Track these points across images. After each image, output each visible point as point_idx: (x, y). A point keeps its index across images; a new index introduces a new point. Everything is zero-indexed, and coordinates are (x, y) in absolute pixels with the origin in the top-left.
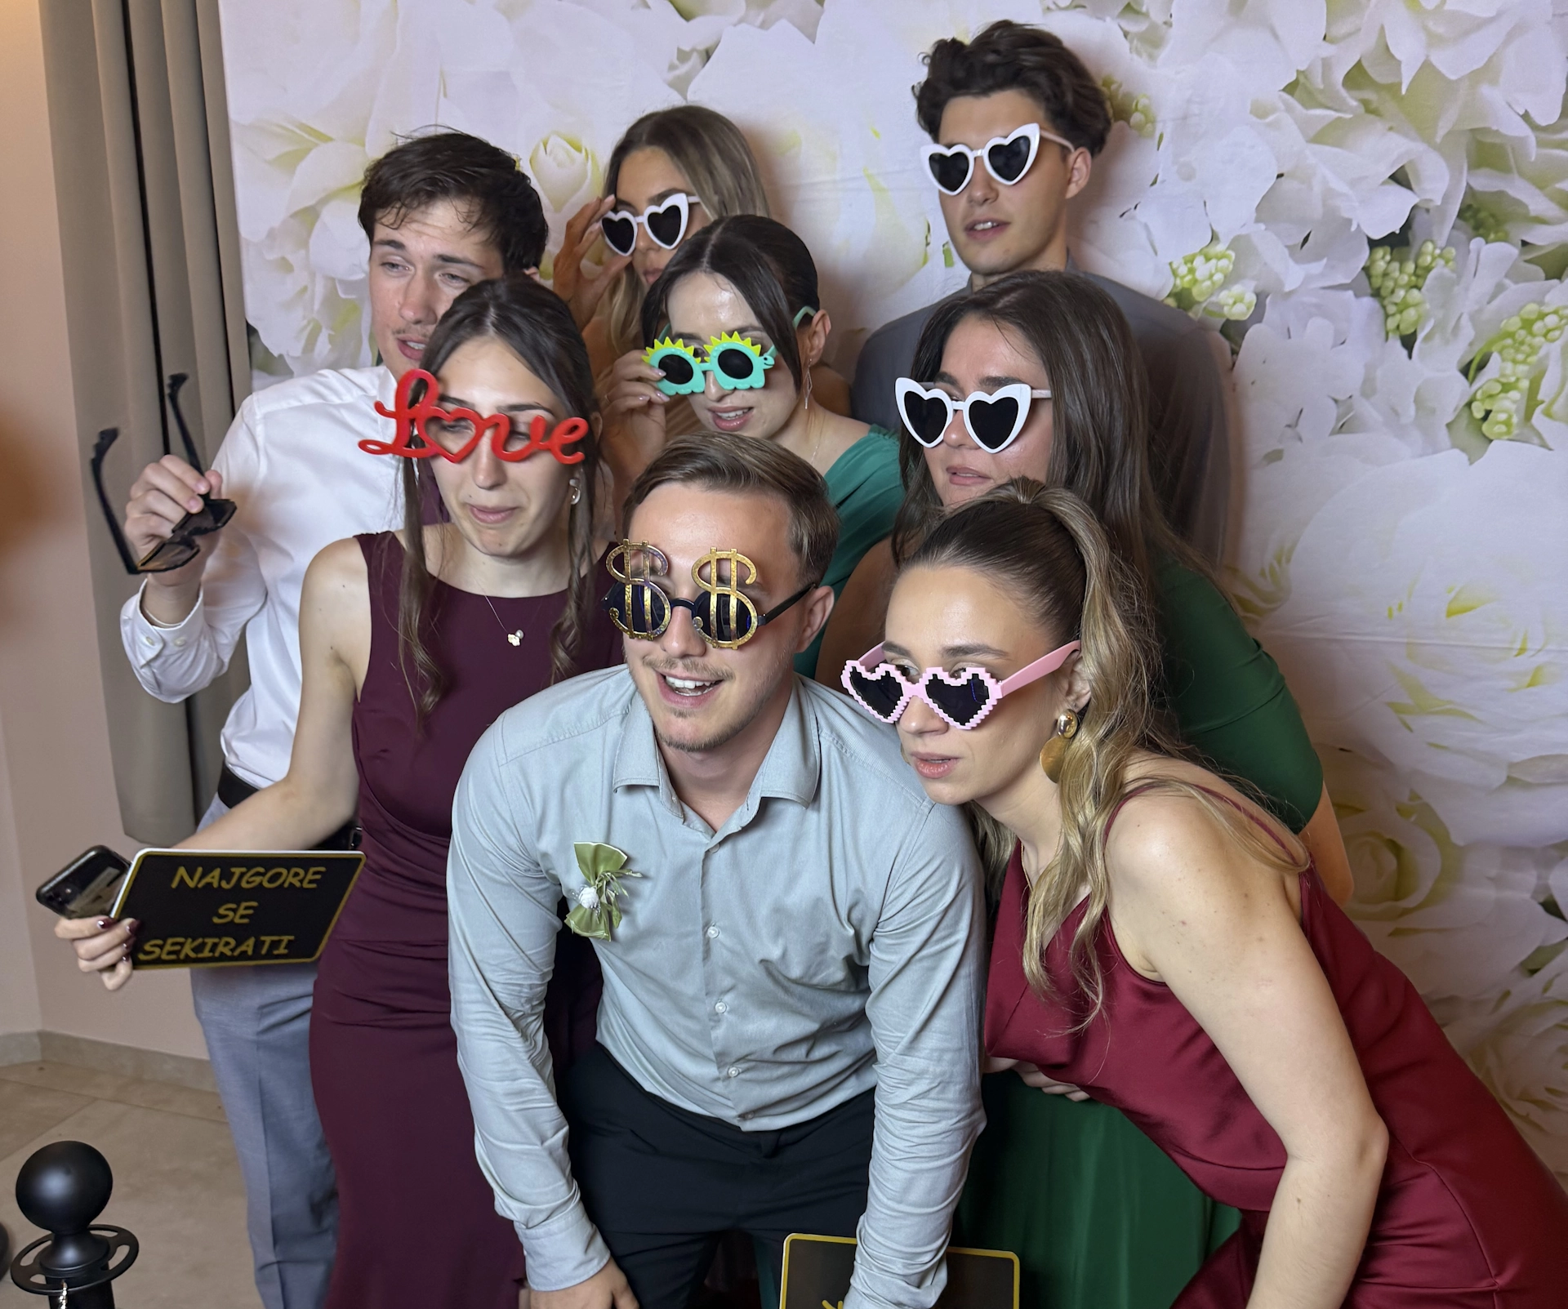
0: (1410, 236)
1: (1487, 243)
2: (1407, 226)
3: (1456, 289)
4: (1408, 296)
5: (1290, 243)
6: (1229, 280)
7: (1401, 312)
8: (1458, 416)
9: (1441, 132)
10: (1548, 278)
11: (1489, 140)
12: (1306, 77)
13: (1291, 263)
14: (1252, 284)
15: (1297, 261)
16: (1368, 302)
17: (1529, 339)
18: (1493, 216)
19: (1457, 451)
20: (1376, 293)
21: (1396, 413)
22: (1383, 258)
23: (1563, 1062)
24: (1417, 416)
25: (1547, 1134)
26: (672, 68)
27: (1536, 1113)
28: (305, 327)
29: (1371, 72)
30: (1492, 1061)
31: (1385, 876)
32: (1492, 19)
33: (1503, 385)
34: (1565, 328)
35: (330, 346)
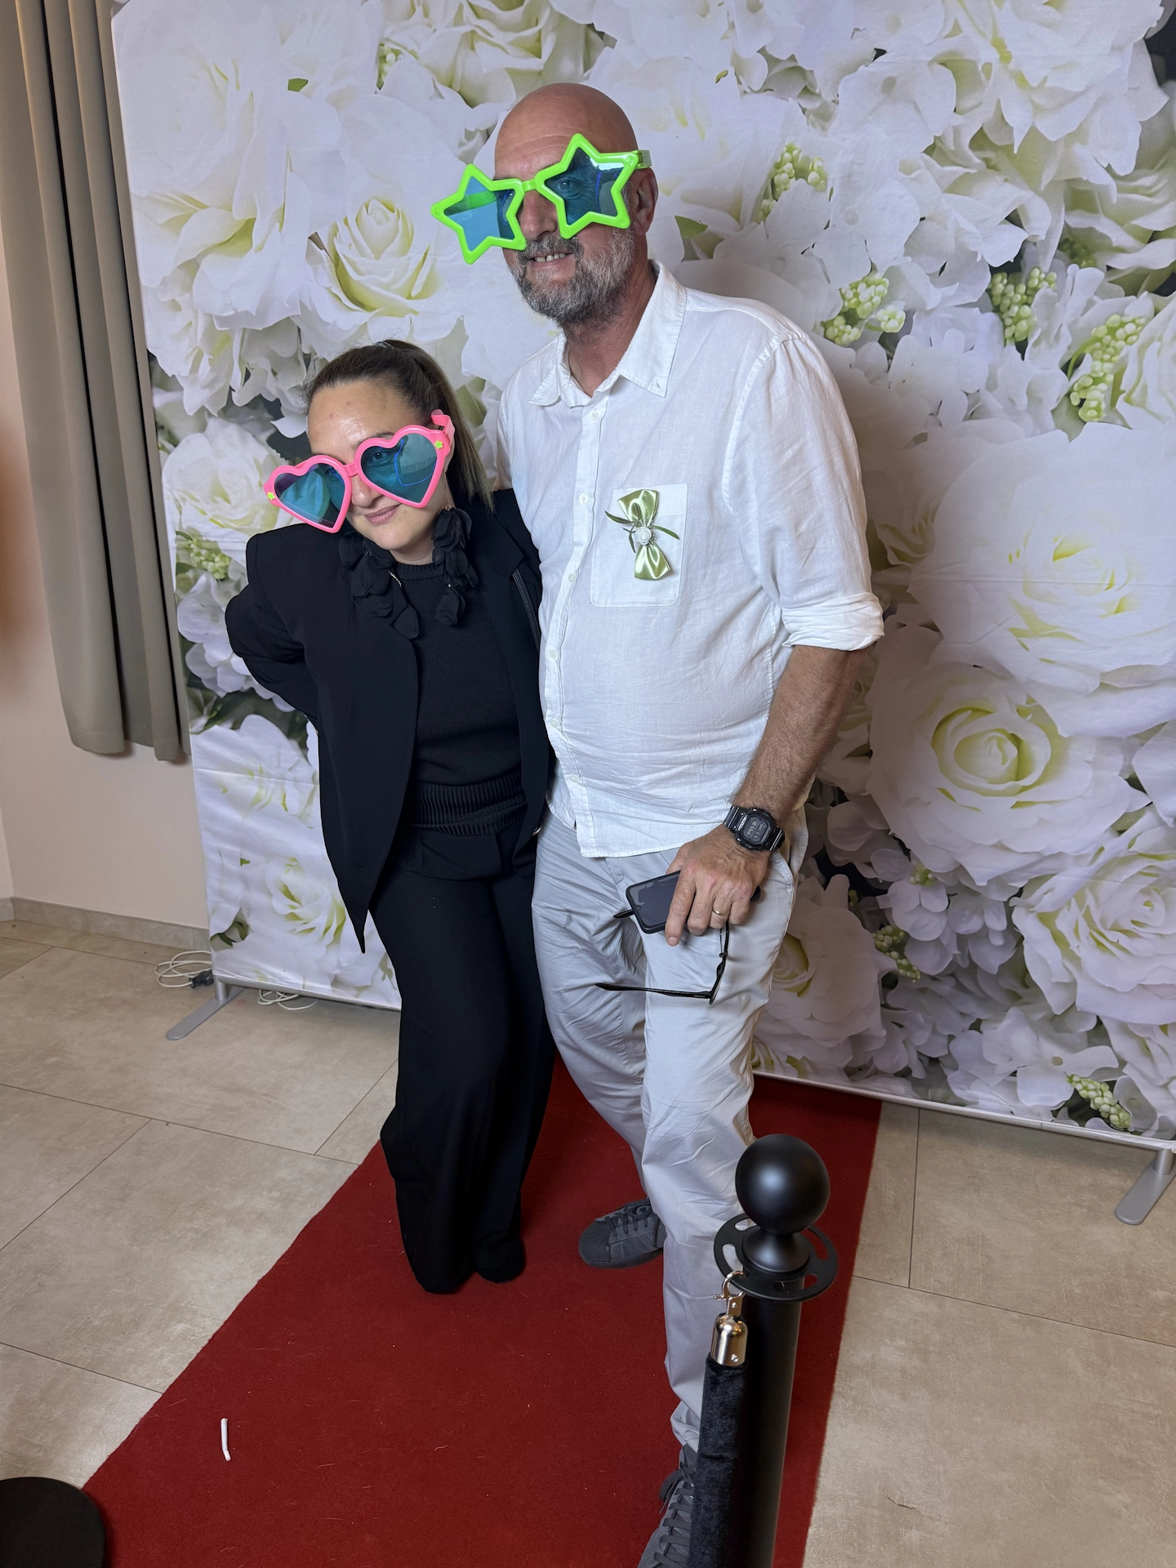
0: (1022, 263)
1: (1080, 268)
2: (1020, 256)
3: (1057, 305)
4: (1021, 311)
5: (931, 271)
6: (885, 302)
7: (1015, 324)
8: (1060, 404)
9: (1045, 181)
10: (1126, 296)
11: (1081, 188)
12: (942, 142)
13: (931, 286)
14: (904, 303)
15: (935, 286)
16: (991, 317)
17: (1113, 342)
18: (1084, 247)
19: (1060, 431)
20: (997, 310)
21: (1012, 401)
22: (1002, 282)
23: (1144, 901)
24: (1028, 405)
25: (1133, 955)
26: (461, 145)
27: (1124, 940)
28: (191, 353)
29: (990, 136)
30: (1090, 901)
31: (1009, 762)
32: (1081, 93)
33: (1094, 379)
34: (1141, 334)
35: (210, 368)
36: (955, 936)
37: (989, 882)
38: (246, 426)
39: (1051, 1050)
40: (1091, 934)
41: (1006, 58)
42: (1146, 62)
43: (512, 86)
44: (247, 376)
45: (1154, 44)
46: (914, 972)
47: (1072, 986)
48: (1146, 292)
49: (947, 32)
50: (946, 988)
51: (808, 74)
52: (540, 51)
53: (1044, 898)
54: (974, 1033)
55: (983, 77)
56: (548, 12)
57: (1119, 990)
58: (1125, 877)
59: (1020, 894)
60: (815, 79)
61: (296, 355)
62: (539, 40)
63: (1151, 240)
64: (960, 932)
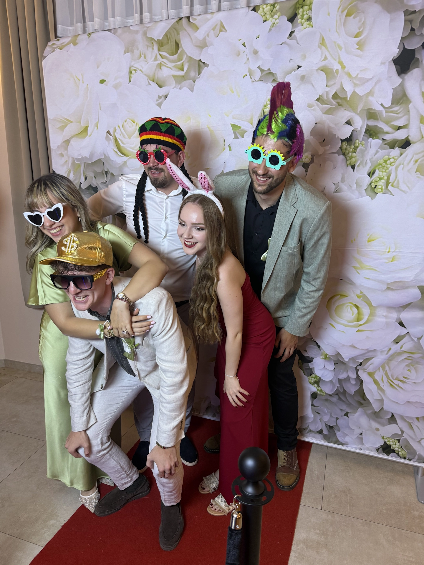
0: (352, 138)
1: (373, 139)
2: (351, 136)
3: (365, 152)
4: (352, 155)
5: (320, 141)
7: (351, 159)
8: (368, 187)
9: (359, 110)
10: (390, 149)
11: (372, 111)
12: (322, 96)
13: (320, 146)
14: (310, 153)
15: (322, 146)
16: (342, 157)
17: (386, 165)
18: (374, 132)
19: (368, 197)
20: (344, 154)
21: (351, 186)
22: (345, 144)
23: (407, 369)
24: (357, 188)
25: (404, 390)
26: (157, 100)
27: (401, 384)
28: (67, 171)
29: (339, 94)
30: (387, 368)
31: (354, 315)
32: (371, 79)
33: (380, 178)
34: (396, 162)
35: (73, 176)
36: (338, 380)
37: (349, 359)
39: (375, 425)
40: (388, 381)
41: (343, 67)
42: (393, 68)
43: (174, 81)
44: (86, 178)
45: (396, 61)
46: (323, 392)
47: (382, 401)
48: (397, 148)
49: (323, 59)
50: (335, 399)
51: (275, 75)
52: (183, 69)
53: (370, 366)
54: (346, 417)
55: (336, 74)
56: (186, 56)
57: (400, 403)
58: (400, 360)
59: (361, 364)
60: (277, 76)
61: (103, 171)
62: (183, 65)
63: (398, 129)
64: (339, 378)
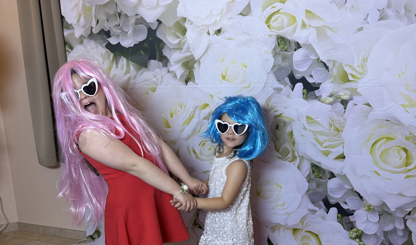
28: (77, 16)
31: (402, 159)
35: (84, 20)
36: (383, 232)
37: (396, 209)
38: (98, 41)
44: (98, 22)
59: (409, 214)
61: (115, 14)
64: (385, 230)
